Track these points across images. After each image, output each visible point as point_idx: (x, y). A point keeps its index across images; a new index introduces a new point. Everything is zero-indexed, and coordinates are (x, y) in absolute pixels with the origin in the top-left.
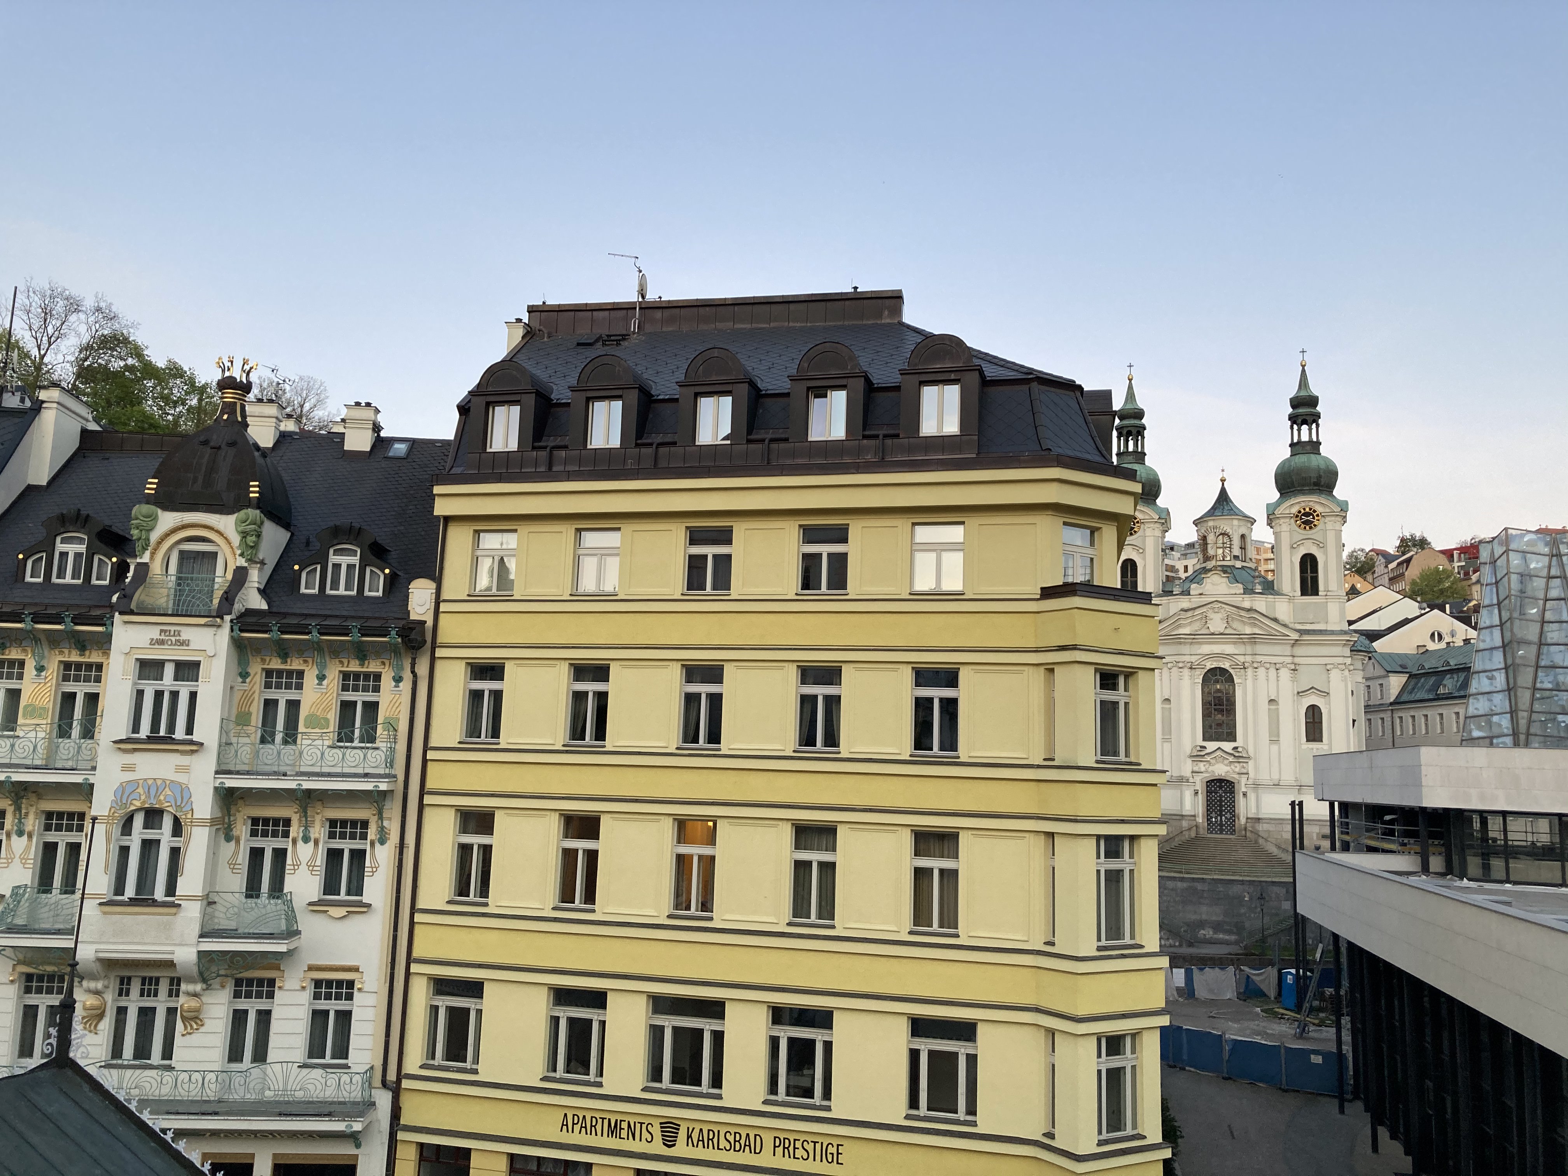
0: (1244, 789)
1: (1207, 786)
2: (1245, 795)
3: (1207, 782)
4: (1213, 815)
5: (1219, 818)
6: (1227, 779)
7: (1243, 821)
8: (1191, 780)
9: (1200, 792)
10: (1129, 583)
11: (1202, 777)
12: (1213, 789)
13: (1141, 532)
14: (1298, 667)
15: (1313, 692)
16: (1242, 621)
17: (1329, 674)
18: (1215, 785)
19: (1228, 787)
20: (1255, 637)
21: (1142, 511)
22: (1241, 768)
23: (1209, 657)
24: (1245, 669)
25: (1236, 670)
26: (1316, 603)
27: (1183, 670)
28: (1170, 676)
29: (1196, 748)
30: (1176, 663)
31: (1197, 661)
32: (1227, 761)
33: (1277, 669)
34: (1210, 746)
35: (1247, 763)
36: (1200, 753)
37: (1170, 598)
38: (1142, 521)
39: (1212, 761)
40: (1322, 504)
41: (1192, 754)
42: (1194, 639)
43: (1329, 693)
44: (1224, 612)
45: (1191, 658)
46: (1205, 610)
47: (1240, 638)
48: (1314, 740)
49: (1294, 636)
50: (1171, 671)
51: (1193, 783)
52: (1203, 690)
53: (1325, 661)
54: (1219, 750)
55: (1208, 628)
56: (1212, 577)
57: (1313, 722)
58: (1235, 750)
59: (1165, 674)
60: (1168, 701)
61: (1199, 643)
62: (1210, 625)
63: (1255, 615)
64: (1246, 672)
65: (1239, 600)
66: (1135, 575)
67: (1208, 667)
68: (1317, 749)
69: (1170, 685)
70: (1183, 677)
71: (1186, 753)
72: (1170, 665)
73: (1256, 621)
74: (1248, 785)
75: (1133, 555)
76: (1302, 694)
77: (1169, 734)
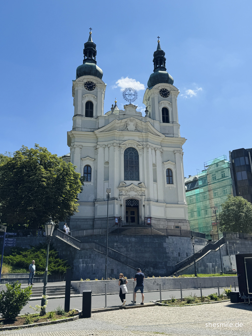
0: (143, 204)
1: (126, 203)
2: (144, 206)
3: (126, 201)
6: (136, 198)
7: (143, 218)
8: (119, 199)
9: (123, 206)
10: (89, 112)
11: (123, 198)
12: (128, 204)
13: (95, 89)
14: (163, 151)
15: (169, 162)
16: (142, 127)
17: (175, 155)
18: (129, 202)
19: (135, 203)
20: (148, 134)
21: (97, 81)
22: (142, 193)
23: (127, 141)
24: (143, 148)
25: (139, 148)
26: (169, 126)
27: (116, 147)
28: (109, 151)
29: (122, 183)
30: (113, 144)
31: (122, 143)
32: (136, 190)
33: (155, 151)
34: (128, 183)
35: (144, 191)
36: (123, 186)
37: (109, 116)
38: (97, 84)
39: (129, 190)
40: (170, 88)
41: (119, 186)
42: (121, 133)
43: (176, 163)
44: (135, 122)
45: (119, 142)
46: (127, 120)
47: (141, 134)
48: (169, 183)
49: (163, 137)
50: (109, 148)
51: (120, 201)
52: (124, 157)
53: (173, 149)
54: (132, 185)
55: (127, 129)
56: (129, 108)
57: (169, 176)
58: (139, 185)
59: (106, 150)
60: (107, 163)
61: (123, 136)
62: (128, 127)
63: (149, 124)
64: (143, 150)
65: (141, 119)
66: (92, 108)
67: (127, 146)
68: (171, 187)
69: (109, 155)
70: (116, 151)
71: (116, 186)
72: (109, 145)
73: (149, 127)
74: (145, 201)
75: (92, 99)
76: (165, 163)
77: (107, 178)
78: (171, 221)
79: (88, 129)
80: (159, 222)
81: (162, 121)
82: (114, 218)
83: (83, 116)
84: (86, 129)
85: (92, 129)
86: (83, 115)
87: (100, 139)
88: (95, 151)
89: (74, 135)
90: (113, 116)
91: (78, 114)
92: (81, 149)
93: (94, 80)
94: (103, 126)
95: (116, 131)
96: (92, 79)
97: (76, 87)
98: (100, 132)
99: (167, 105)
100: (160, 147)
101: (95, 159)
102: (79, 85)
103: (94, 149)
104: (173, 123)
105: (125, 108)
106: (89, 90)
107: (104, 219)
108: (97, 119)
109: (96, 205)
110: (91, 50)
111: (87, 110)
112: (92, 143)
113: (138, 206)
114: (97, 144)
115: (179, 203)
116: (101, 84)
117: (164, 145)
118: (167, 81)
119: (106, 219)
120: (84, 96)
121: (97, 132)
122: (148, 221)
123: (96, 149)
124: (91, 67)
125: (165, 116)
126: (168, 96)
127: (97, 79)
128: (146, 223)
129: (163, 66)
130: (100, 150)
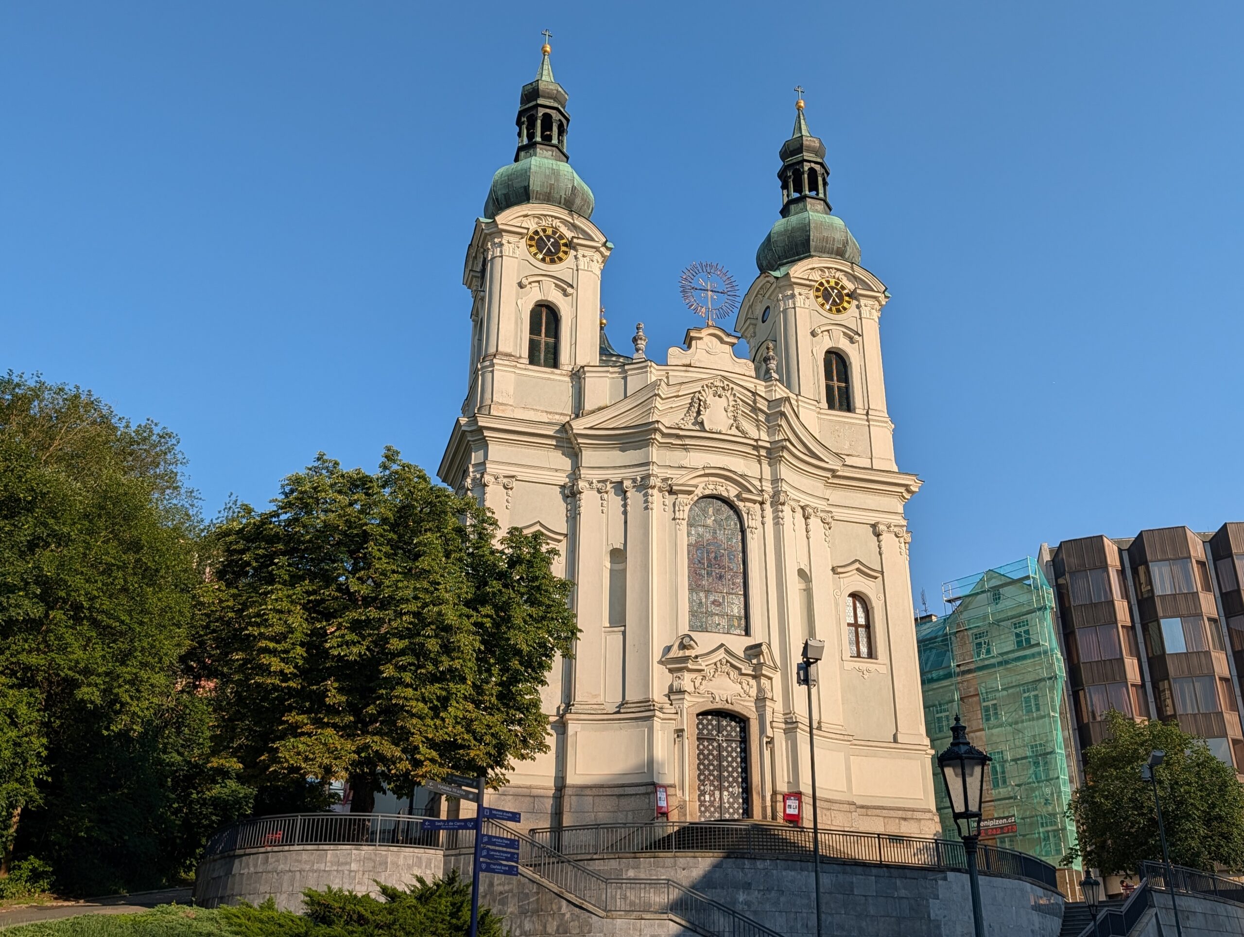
0: (767, 732)
1: (698, 726)
2: (770, 742)
3: (698, 715)
4: (708, 788)
5: (717, 793)
6: (737, 708)
7: (768, 795)
8: (669, 707)
9: (685, 734)
10: (543, 346)
11: (691, 704)
12: (705, 732)
13: (569, 260)
14: (833, 523)
15: (858, 570)
16: (757, 420)
17: (879, 541)
18: (709, 721)
19: (732, 729)
20: (784, 448)
21: (574, 227)
22: (760, 690)
23: (702, 472)
24: (762, 503)
25: (747, 504)
26: (853, 424)
27: (655, 492)
28: (625, 505)
29: (681, 643)
30: (642, 479)
31: (680, 478)
32: (736, 672)
33: (806, 518)
34: (705, 642)
35: (770, 679)
36: (687, 653)
37: (627, 367)
38: (575, 240)
39: (709, 671)
40: (854, 278)
41: (672, 655)
42: (678, 437)
43: (882, 573)
44: (731, 398)
45: (669, 473)
46: (700, 389)
47: (756, 448)
48: (859, 656)
49: (833, 463)
50: (629, 494)
51: (673, 716)
52: (689, 534)
53: (873, 518)
54: (722, 650)
55: (702, 423)
56: (708, 340)
57: (856, 625)
58: (748, 652)
59: (615, 501)
60: (618, 555)
61: (685, 448)
62: (705, 417)
63: (786, 409)
64: (763, 510)
65: (751, 386)
66: (553, 333)
67: (699, 492)
68: (868, 671)
69: (626, 522)
70: (655, 506)
71: (657, 653)
72: (627, 484)
73: (783, 423)
74: (774, 724)
75: (555, 297)
76: (840, 570)
77: (618, 618)
78: (870, 813)
79: (539, 413)
80: (828, 813)
81: (824, 404)
82: (650, 789)
83: (521, 361)
84: (532, 412)
85: (556, 413)
86: (520, 357)
87: (589, 457)
88: (565, 501)
89: (486, 433)
90: (646, 367)
91: (500, 349)
92: (510, 492)
93: (564, 222)
94: (602, 404)
95: (660, 426)
96: (556, 218)
97: (494, 244)
98: (591, 428)
99: (843, 344)
100: (821, 505)
101: (566, 535)
102: (506, 238)
103: (562, 493)
104: (867, 414)
105: (692, 339)
106: (543, 260)
107: (608, 791)
108: (577, 376)
109: (572, 728)
110: (553, 113)
111: (535, 337)
112: (557, 470)
113: (744, 741)
114: (575, 476)
115: (900, 739)
116: (593, 240)
117: (837, 496)
118: (840, 253)
119: (620, 791)
120: (525, 282)
121: (579, 426)
122: (790, 806)
123: (571, 494)
124: (556, 173)
125: (836, 383)
126: (845, 309)
127: (577, 222)
128: (780, 815)
129: (821, 195)
130: (588, 500)
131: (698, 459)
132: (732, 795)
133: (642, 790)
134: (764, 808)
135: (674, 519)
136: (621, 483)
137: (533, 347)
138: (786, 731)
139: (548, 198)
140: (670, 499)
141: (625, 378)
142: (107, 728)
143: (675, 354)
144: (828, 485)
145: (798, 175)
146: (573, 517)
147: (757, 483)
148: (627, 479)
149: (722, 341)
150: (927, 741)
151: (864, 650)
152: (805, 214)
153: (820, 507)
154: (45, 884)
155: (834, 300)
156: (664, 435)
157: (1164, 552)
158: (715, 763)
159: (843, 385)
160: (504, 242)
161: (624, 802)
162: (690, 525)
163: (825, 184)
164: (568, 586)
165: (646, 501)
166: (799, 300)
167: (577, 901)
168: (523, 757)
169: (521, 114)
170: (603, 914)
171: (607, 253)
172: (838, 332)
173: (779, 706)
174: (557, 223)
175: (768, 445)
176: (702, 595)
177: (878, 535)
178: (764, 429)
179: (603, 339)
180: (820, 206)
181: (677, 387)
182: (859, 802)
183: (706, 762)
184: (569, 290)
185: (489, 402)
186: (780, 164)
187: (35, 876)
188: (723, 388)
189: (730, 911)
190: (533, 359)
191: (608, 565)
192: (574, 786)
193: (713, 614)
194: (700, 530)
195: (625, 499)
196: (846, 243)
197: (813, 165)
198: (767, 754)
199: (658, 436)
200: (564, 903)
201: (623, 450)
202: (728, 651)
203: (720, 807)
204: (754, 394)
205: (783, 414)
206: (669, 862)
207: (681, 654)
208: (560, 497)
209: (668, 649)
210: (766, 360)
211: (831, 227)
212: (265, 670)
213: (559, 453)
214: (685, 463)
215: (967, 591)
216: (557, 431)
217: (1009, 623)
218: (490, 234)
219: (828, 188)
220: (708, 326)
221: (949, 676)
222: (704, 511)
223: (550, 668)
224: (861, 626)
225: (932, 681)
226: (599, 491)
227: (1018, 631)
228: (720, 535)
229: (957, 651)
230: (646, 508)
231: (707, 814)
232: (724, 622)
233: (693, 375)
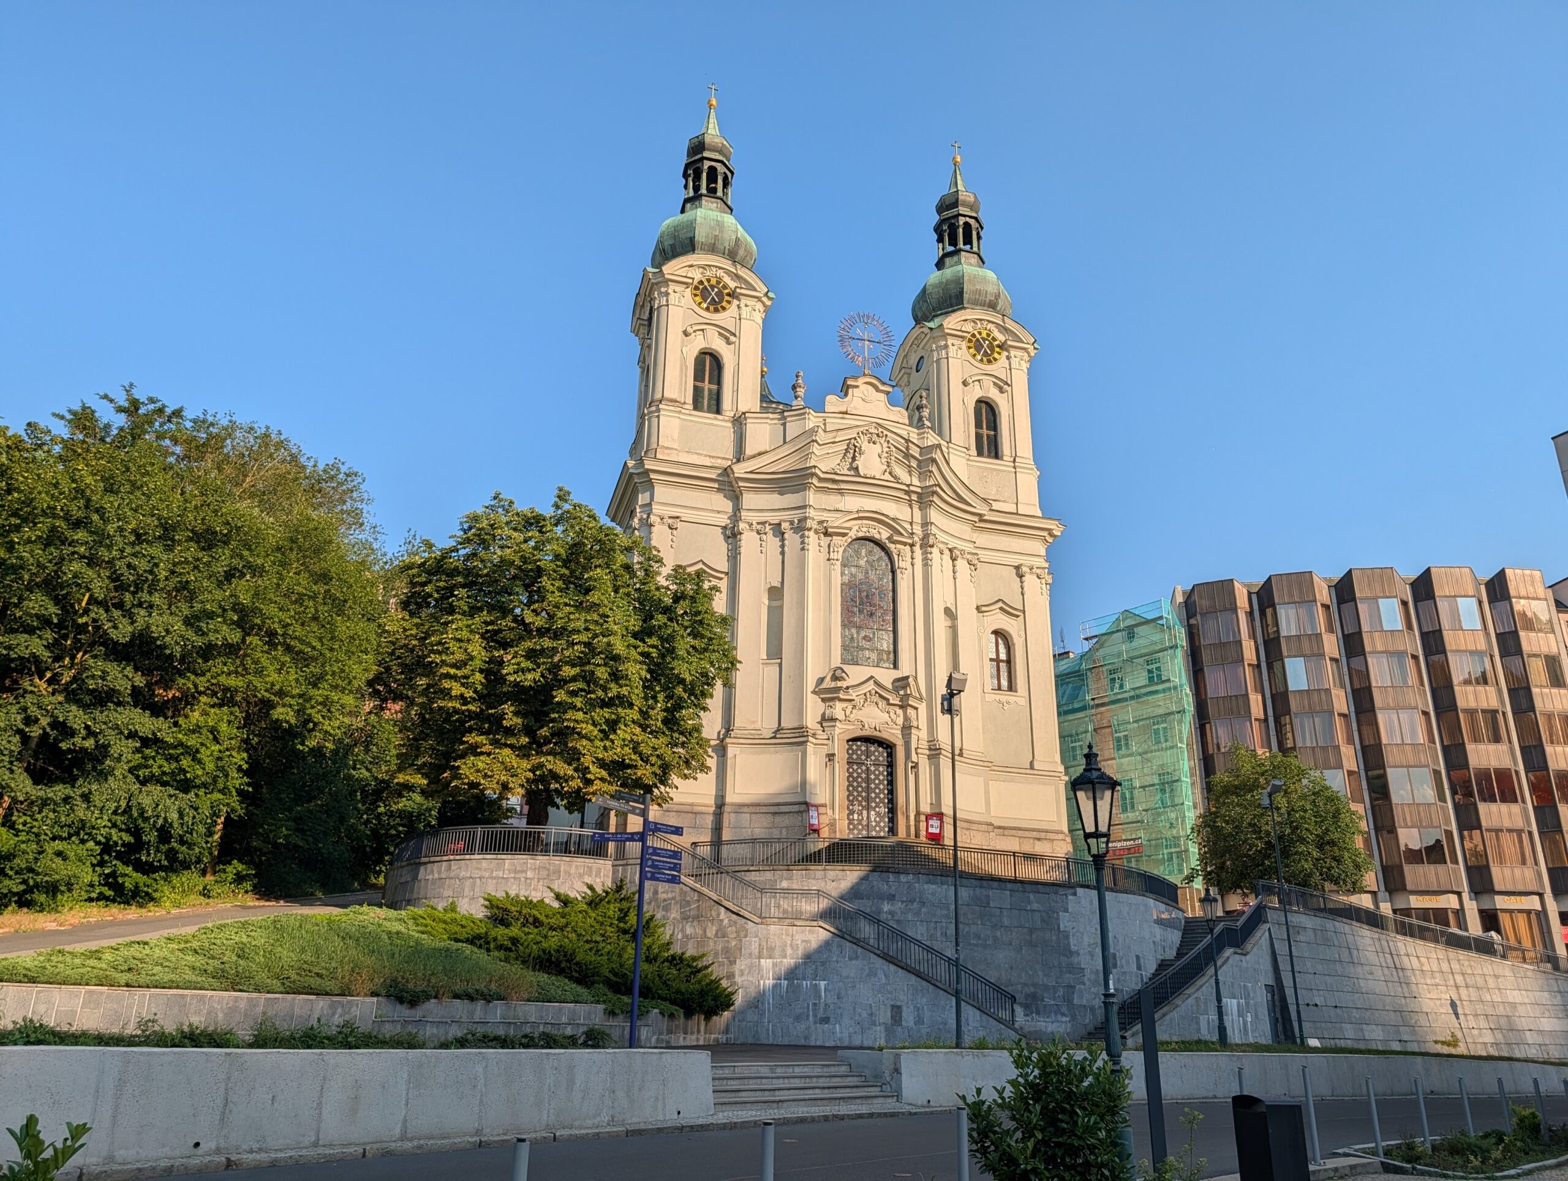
0: (913, 759)
1: (848, 751)
2: (912, 766)
3: (848, 741)
4: (856, 808)
5: (865, 813)
6: (885, 735)
7: (912, 815)
8: (822, 734)
9: (836, 758)
10: (706, 393)
11: (842, 731)
12: (855, 757)
13: (732, 310)
14: (979, 565)
15: (1001, 608)
16: (909, 466)
17: (1022, 582)
18: (859, 748)
19: (880, 754)
20: (934, 493)
21: (737, 277)
22: (906, 718)
23: (856, 516)
24: (912, 545)
25: (898, 546)
26: (1002, 471)
27: (811, 534)
28: (783, 546)
29: (834, 675)
30: (799, 521)
31: (835, 521)
32: (885, 702)
33: (954, 559)
34: (856, 674)
35: (916, 709)
36: (839, 684)
37: (786, 414)
38: (738, 290)
39: (859, 701)
40: (1005, 330)
41: (824, 686)
42: (834, 481)
43: (1024, 612)
44: (885, 445)
45: (825, 516)
46: (855, 435)
47: (907, 493)
48: (999, 689)
49: (981, 509)
50: (786, 536)
51: (825, 742)
52: (842, 574)
53: (1016, 560)
54: (872, 682)
55: (857, 469)
56: (863, 387)
57: (997, 660)
58: (897, 684)
59: (772, 542)
60: (776, 593)
61: (840, 492)
62: (860, 462)
63: (937, 456)
64: (912, 552)
65: (904, 433)
66: (716, 381)
67: (853, 534)
68: (1008, 703)
69: (783, 562)
70: (810, 547)
71: (810, 684)
72: (785, 526)
73: (934, 469)
74: (919, 751)
75: (718, 345)
76: (984, 609)
77: (775, 651)
78: (1006, 832)
79: (702, 458)
80: (967, 832)
81: (974, 452)
82: (803, 807)
83: (686, 406)
84: (696, 456)
85: (719, 458)
86: (685, 403)
87: (750, 500)
88: (726, 541)
89: (652, 476)
90: (804, 414)
91: (666, 395)
92: (675, 532)
93: (728, 272)
94: (762, 449)
95: (817, 471)
96: (720, 268)
97: (660, 293)
98: (751, 472)
99: (993, 394)
100: (968, 547)
101: (727, 574)
102: (672, 287)
103: (724, 533)
104: (1014, 461)
105: (849, 387)
106: (707, 309)
107: (764, 809)
108: (739, 422)
109: (731, 751)
110: (718, 166)
111: (699, 384)
112: (719, 512)
113: (891, 765)
114: (735, 517)
115: (1036, 767)
116: (755, 290)
117: (983, 539)
118: (992, 306)
119: (772, 809)
120: (690, 330)
121: (740, 470)
122: (932, 826)
123: (732, 535)
124: (720, 225)
125: (985, 431)
126: (995, 360)
127: (739, 272)
128: (923, 833)
129: (975, 249)
130: (748, 541)
131: (853, 503)
132: (878, 814)
133: (796, 808)
134: (908, 827)
135: (829, 560)
136: (779, 524)
137: (697, 392)
138: (930, 757)
139: (712, 249)
140: (825, 541)
141: (784, 425)
142: (303, 744)
143: (832, 402)
144: (976, 528)
145: (953, 229)
146: (734, 556)
147: (908, 527)
148: (785, 521)
149: (877, 390)
150: (1061, 769)
151: (1004, 683)
152: (959, 268)
153: (968, 550)
154: (248, 885)
155: (985, 351)
156: (820, 479)
157: (1291, 595)
158: (864, 785)
159: (992, 433)
160: (670, 291)
161: (778, 819)
162: (844, 565)
163: (979, 238)
164: (727, 622)
165: (803, 543)
166: (952, 351)
167: (735, 909)
168: (686, 777)
169: (687, 166)
170: (758, 920)
171: (769, 303)
172: (988, 382)
173: (924, 734)
174: (720, 273)
175: (919, 490)
176: (854, 631)
177: (1021, 576)
178: (915, 474)
179: (764, 386)
180: (974, 259)
181: (834, 434)
182: (996, 824)
183: (855, 784)
184: (732, 338)
185: (655, 446)
186: (936, 218)
187: (239, 879)
188: (878, 435)
189: (874, 920)
190: (697, 405)
191: (766, 602)
192: (732, 804)
193: (863, 649)
194: (853, 570)
195: (783, 540)
196: (998, 296)
197: (968, 219)
198: (912, 778)
199: (815, 481)
200: (723, 910)
201: (781, 494)
202: (877, 683)
203: (868, 826)
204: (907, 441)
205: (934, 461)
206: (820, 874)
207: (833, 685)
208: (722, 537)
209: (821, 680)
210: (919, 408)
211: (984, 280)
212: (446, 694)
213: (720, 496)
214: (840, 507)
215: (1103, 630)
216: (719, 475)
217: (1141, 660)
218: (657, 284)
219: (981, 242)
220: (864, 375)
221: (1084, 708)
222: (857, 553)
223: (712, 696)
224: (1003, 661)
225: (1067, 713)
226: (758, 533)
227: (1150, 667)
228: (872, 575)
229: (1092, 685)
230: (803, 549)
231: (856, 832)
232: (874, 656)
233: (849, 422)
